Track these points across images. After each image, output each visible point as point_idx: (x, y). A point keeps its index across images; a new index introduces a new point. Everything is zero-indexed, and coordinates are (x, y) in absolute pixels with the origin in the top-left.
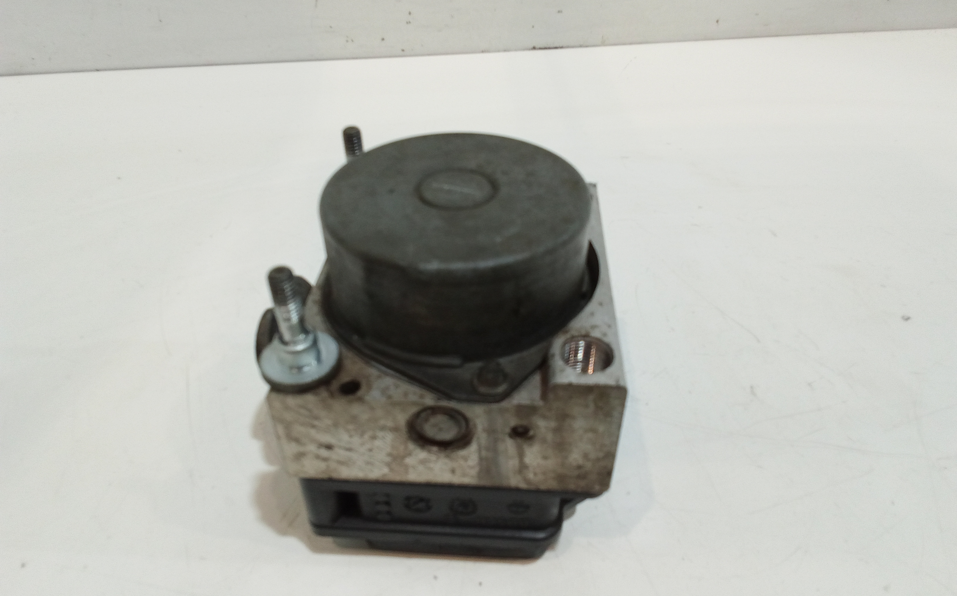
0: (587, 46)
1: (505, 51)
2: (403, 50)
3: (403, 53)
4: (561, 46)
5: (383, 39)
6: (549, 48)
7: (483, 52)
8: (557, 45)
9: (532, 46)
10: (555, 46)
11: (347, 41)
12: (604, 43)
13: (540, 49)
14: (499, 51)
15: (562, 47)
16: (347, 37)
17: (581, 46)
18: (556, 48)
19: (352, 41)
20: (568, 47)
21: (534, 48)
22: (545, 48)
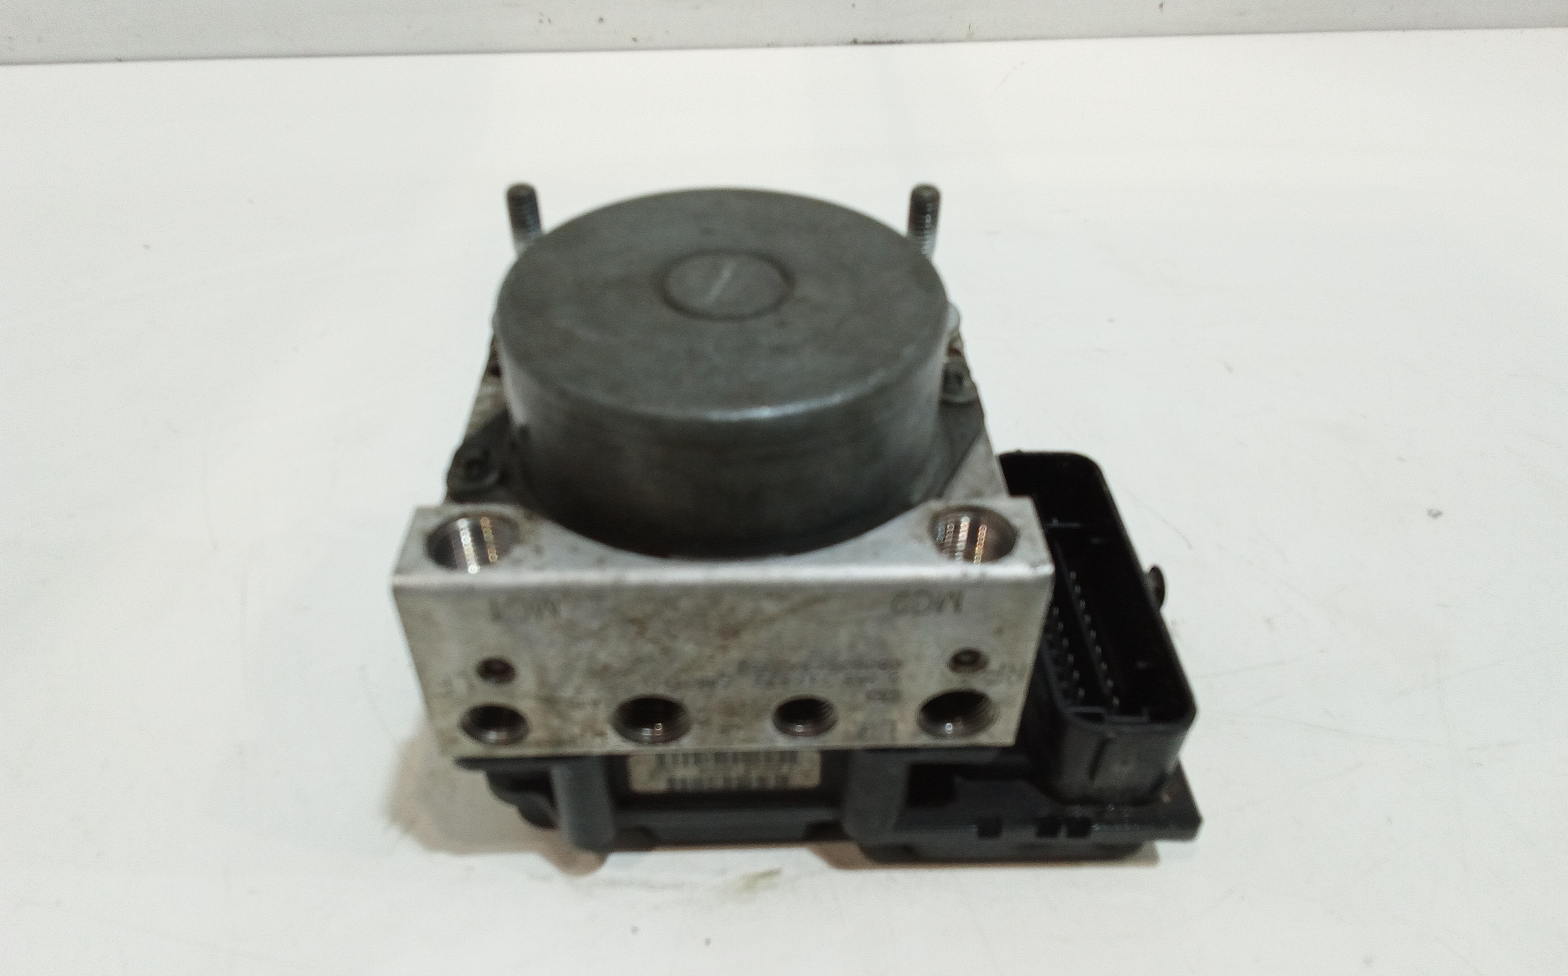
0: (943, 41)
1: (807, 44)
2: (635, 40)
3: (635, 45)
4: (900, 39)
5: (601, 20)
6: (880, 43)
7: (768, 46)
8: (894, 38)
9: (851, 39)
10: (890, 38)
11: (541, 21)
12: (971, 38)
13: (866, 43)
14: (795, 45)
15: (901, 42)
16: (541, 14)
17: (933, 41)
18: (891, 42)
19: (549, 21)
20: (911, 42)
21: (855, 42)
22: (873, 43)
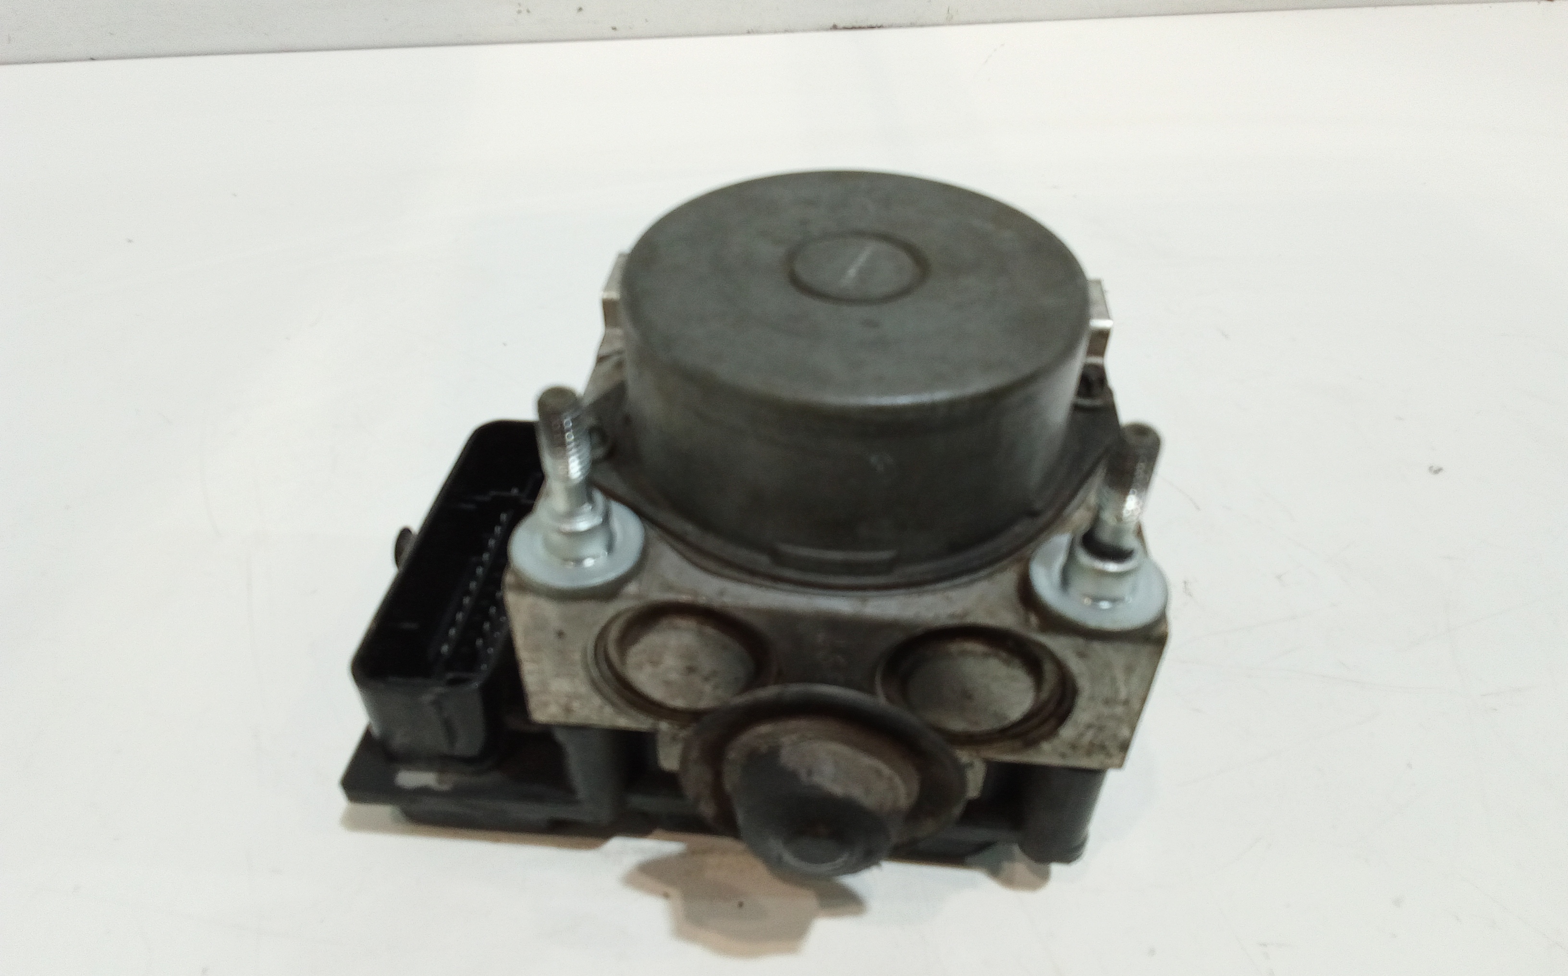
0: (922, 26)
1: (786, 31)
2: (614, 29)
3: (615, 34)
4: (879, 24)
5: (580, 9)
6: (860, 28)
7: (749, 33)
8: (874, 24)
9: (831, 25)
10: (869, 24)
11: (519, 12)
12: (949, 22)
13: (846, 28)
14: (776, 32)
15: (880, 27)
16: (519, 5)
17: (912, 25)
18: (872, 27)
19: (528, 11)
20: (891, 26)
21: (835, 28)
22: (853, 28)
